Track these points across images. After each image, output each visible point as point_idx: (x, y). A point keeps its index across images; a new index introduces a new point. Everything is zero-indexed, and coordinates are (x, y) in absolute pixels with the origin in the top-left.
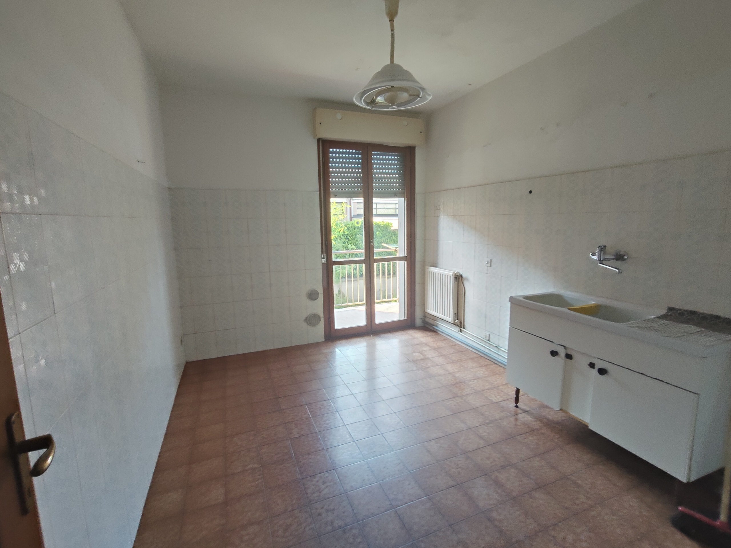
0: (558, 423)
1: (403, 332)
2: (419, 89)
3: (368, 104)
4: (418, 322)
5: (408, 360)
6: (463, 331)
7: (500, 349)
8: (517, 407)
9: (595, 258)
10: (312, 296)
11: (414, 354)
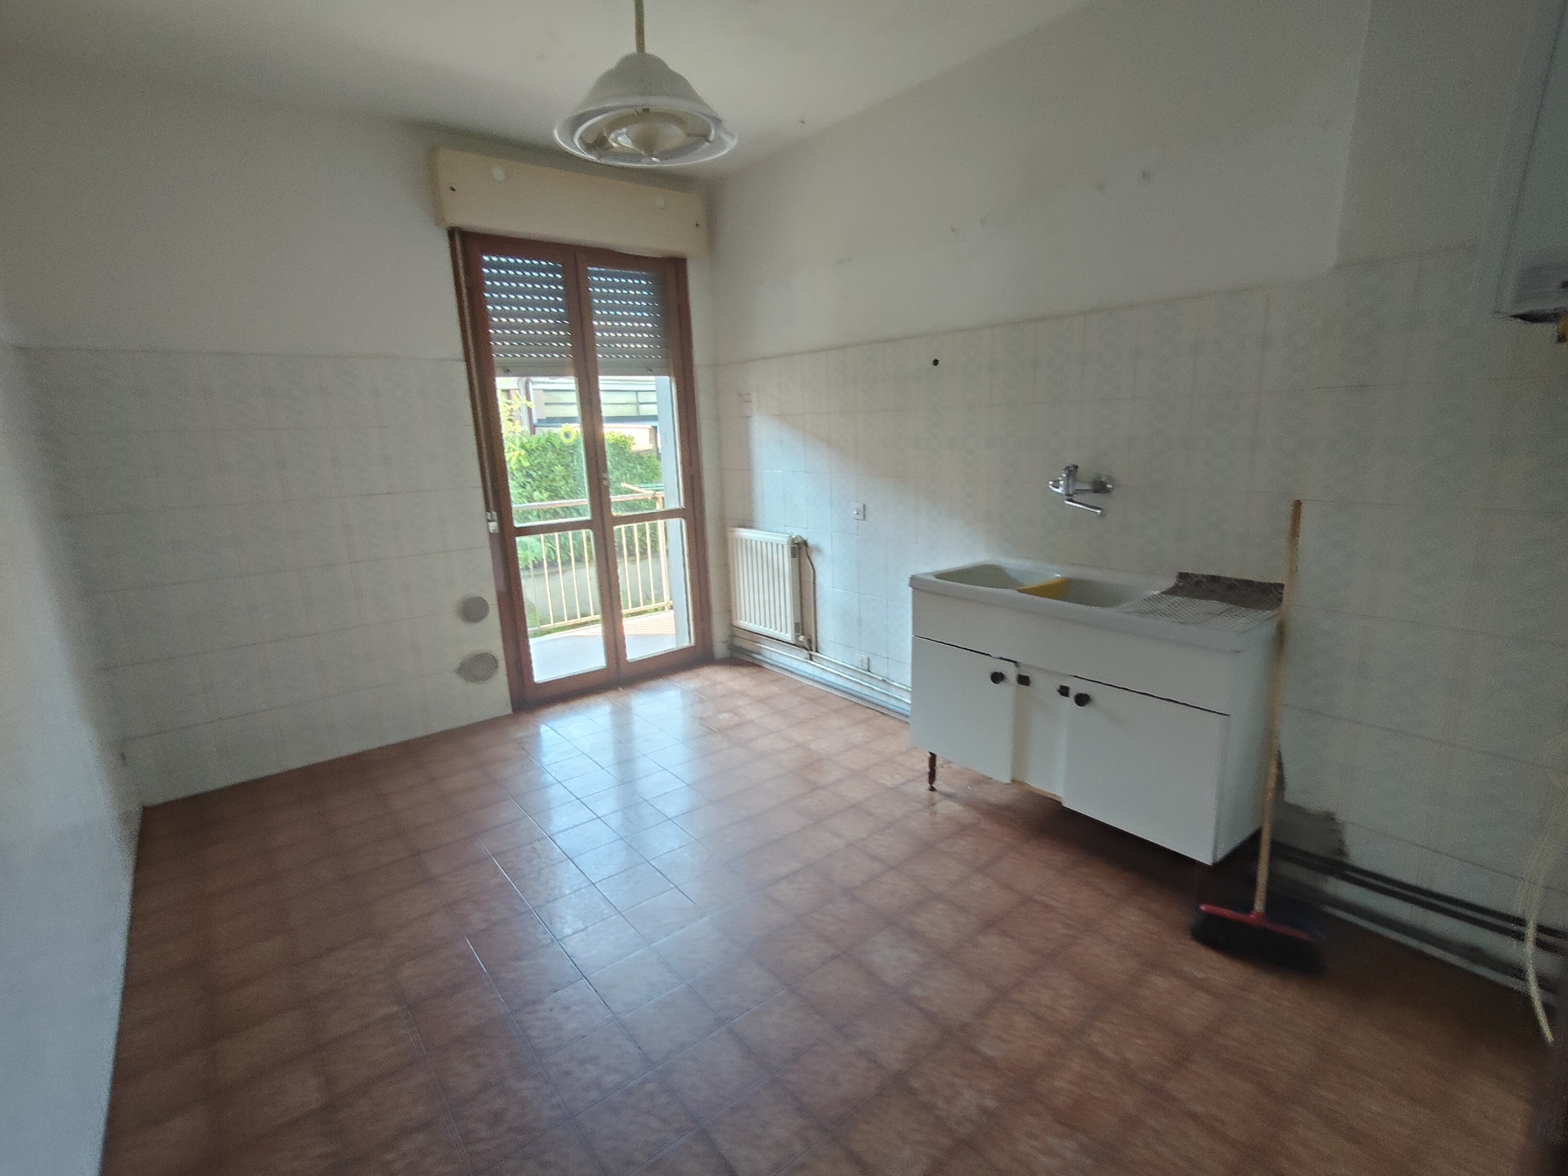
0: (1007, 808)
1: (689, 674)
2: (707, 120)
3: (589, 148)
4: (720, 649)
5: (710, 729)
6: (817, 656)
7: (893, 685)
8: (932, 789)
9: (1060, 490)
10: (472, 611)
11: (721, 717)
